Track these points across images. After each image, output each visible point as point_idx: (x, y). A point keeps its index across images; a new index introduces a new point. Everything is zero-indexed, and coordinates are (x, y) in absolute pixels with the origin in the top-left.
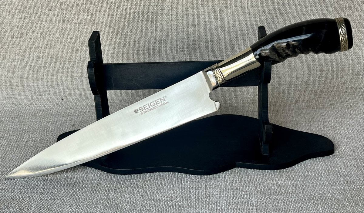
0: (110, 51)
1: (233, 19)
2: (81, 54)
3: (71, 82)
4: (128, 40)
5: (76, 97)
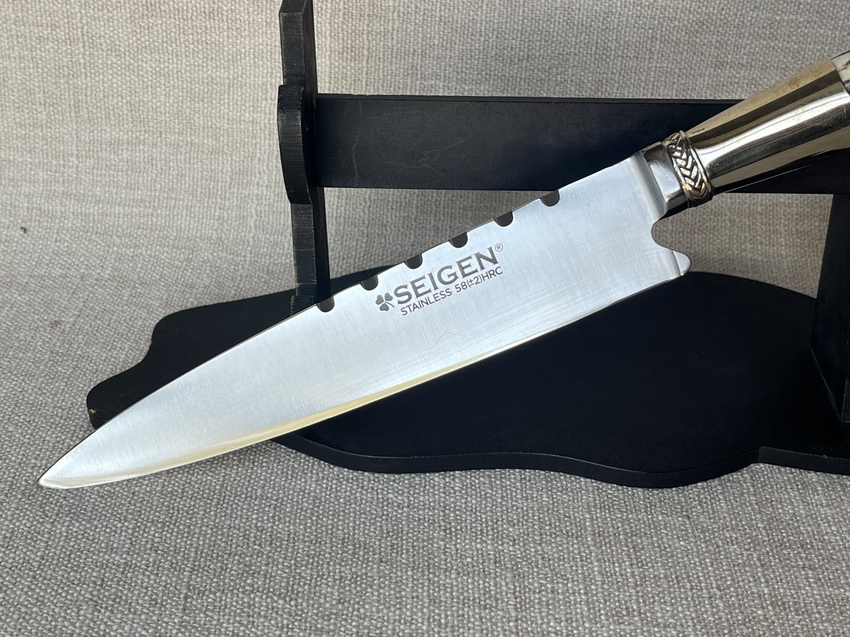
0: (188, 74)
2: (89, 79)
3: (56, 172)
4: (248, 39)
5: (70, 225)
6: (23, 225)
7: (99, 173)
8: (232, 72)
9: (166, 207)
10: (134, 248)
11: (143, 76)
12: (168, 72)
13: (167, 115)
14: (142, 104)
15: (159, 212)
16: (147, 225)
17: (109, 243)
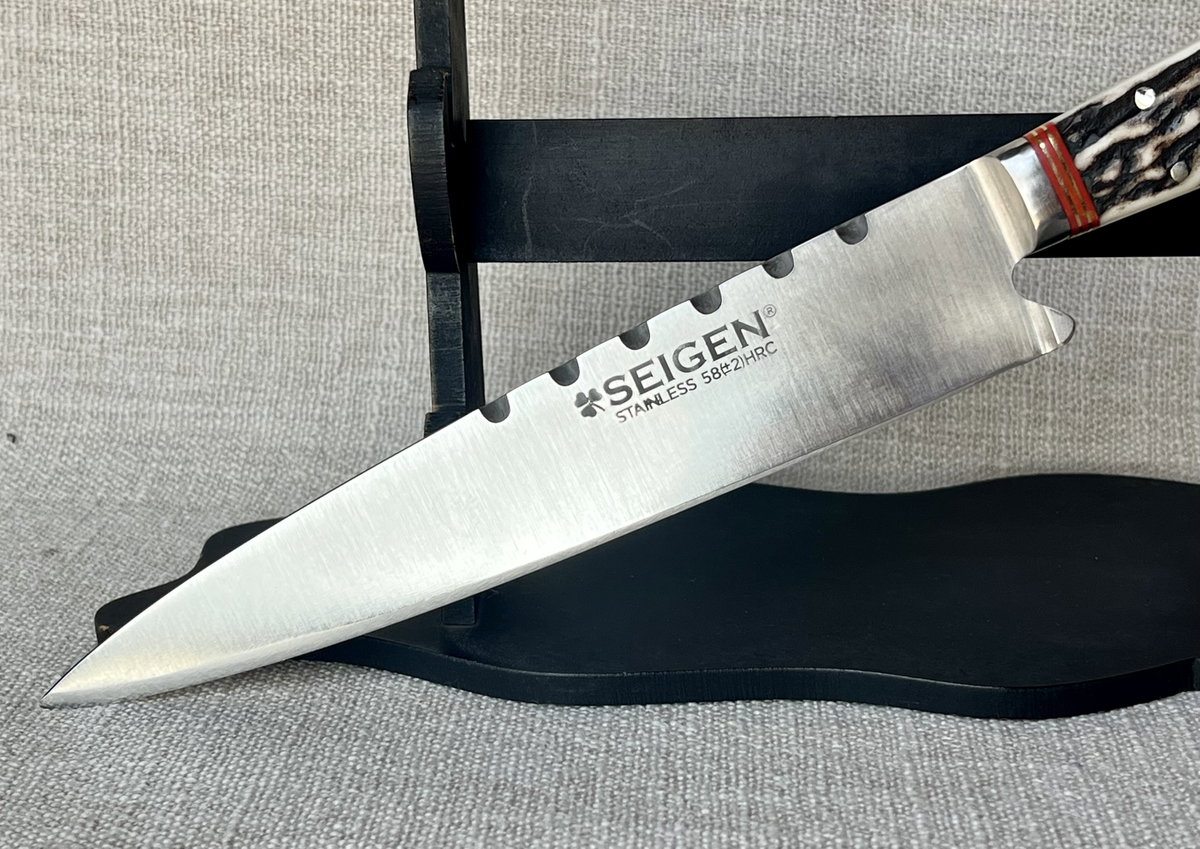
0: (280, 190)
1: (932, 47)
2: (127, 198)
3: (68, 350)
4: (374, 132)
5: (85, 431)
6: (13, 431)
7: (136, 351)
8: (347, 187)
9: (238, 403)
10: (184, 464)
11: (210, 194)
12: (250, 189)
13: (246, 257)
14: (207, 239)
15: (226, 410)
16: (206, 431)
17: (144, 456)
